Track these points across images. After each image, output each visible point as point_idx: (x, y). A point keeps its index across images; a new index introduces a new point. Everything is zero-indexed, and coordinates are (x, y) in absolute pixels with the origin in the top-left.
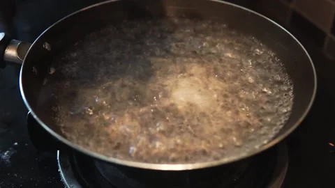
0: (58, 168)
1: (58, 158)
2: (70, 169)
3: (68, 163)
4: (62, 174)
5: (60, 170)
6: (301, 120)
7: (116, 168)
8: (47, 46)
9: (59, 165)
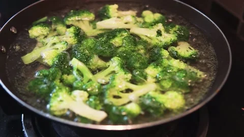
0: (23, 129)
1: (22, 120)
2: (32, 129)
3: (31, 124)
4: (26, 133)
5: (24, 130)
6: (219, 89)
7: (69, 129)
8: (13, 30)
9: (23, 126)
